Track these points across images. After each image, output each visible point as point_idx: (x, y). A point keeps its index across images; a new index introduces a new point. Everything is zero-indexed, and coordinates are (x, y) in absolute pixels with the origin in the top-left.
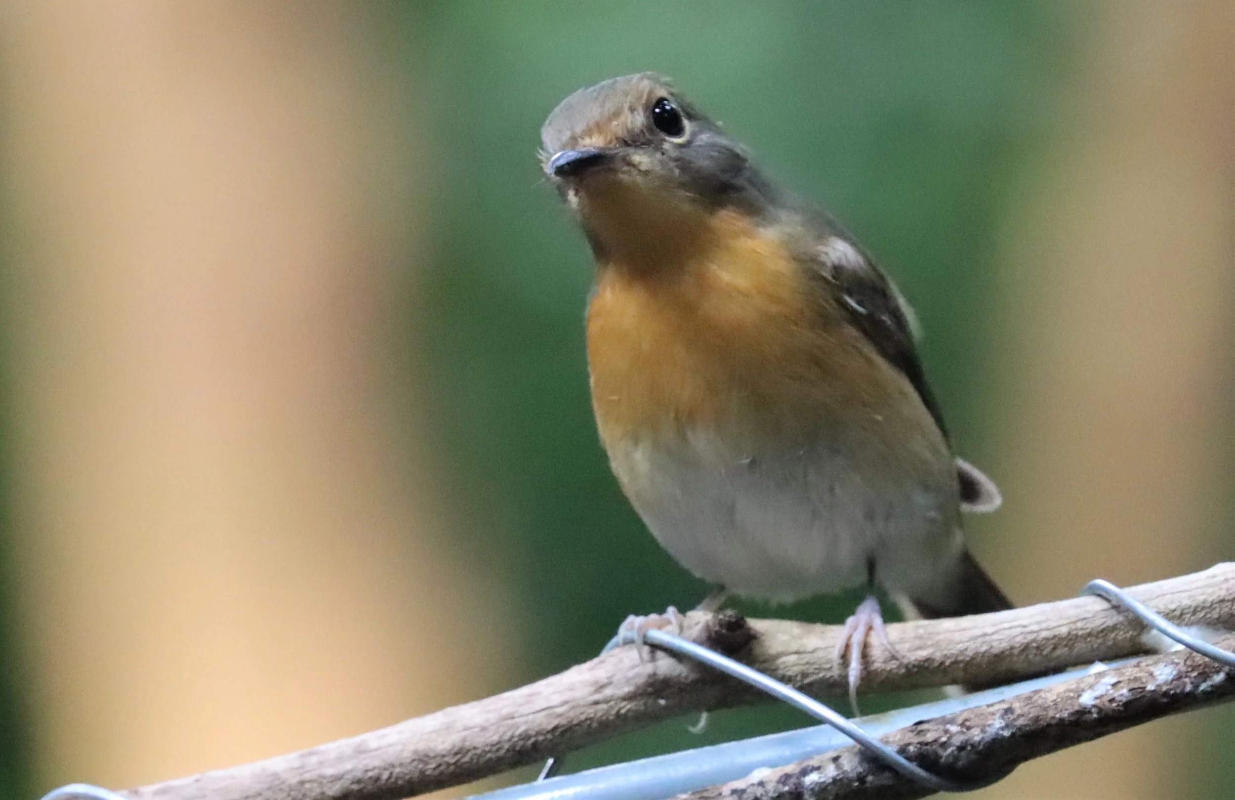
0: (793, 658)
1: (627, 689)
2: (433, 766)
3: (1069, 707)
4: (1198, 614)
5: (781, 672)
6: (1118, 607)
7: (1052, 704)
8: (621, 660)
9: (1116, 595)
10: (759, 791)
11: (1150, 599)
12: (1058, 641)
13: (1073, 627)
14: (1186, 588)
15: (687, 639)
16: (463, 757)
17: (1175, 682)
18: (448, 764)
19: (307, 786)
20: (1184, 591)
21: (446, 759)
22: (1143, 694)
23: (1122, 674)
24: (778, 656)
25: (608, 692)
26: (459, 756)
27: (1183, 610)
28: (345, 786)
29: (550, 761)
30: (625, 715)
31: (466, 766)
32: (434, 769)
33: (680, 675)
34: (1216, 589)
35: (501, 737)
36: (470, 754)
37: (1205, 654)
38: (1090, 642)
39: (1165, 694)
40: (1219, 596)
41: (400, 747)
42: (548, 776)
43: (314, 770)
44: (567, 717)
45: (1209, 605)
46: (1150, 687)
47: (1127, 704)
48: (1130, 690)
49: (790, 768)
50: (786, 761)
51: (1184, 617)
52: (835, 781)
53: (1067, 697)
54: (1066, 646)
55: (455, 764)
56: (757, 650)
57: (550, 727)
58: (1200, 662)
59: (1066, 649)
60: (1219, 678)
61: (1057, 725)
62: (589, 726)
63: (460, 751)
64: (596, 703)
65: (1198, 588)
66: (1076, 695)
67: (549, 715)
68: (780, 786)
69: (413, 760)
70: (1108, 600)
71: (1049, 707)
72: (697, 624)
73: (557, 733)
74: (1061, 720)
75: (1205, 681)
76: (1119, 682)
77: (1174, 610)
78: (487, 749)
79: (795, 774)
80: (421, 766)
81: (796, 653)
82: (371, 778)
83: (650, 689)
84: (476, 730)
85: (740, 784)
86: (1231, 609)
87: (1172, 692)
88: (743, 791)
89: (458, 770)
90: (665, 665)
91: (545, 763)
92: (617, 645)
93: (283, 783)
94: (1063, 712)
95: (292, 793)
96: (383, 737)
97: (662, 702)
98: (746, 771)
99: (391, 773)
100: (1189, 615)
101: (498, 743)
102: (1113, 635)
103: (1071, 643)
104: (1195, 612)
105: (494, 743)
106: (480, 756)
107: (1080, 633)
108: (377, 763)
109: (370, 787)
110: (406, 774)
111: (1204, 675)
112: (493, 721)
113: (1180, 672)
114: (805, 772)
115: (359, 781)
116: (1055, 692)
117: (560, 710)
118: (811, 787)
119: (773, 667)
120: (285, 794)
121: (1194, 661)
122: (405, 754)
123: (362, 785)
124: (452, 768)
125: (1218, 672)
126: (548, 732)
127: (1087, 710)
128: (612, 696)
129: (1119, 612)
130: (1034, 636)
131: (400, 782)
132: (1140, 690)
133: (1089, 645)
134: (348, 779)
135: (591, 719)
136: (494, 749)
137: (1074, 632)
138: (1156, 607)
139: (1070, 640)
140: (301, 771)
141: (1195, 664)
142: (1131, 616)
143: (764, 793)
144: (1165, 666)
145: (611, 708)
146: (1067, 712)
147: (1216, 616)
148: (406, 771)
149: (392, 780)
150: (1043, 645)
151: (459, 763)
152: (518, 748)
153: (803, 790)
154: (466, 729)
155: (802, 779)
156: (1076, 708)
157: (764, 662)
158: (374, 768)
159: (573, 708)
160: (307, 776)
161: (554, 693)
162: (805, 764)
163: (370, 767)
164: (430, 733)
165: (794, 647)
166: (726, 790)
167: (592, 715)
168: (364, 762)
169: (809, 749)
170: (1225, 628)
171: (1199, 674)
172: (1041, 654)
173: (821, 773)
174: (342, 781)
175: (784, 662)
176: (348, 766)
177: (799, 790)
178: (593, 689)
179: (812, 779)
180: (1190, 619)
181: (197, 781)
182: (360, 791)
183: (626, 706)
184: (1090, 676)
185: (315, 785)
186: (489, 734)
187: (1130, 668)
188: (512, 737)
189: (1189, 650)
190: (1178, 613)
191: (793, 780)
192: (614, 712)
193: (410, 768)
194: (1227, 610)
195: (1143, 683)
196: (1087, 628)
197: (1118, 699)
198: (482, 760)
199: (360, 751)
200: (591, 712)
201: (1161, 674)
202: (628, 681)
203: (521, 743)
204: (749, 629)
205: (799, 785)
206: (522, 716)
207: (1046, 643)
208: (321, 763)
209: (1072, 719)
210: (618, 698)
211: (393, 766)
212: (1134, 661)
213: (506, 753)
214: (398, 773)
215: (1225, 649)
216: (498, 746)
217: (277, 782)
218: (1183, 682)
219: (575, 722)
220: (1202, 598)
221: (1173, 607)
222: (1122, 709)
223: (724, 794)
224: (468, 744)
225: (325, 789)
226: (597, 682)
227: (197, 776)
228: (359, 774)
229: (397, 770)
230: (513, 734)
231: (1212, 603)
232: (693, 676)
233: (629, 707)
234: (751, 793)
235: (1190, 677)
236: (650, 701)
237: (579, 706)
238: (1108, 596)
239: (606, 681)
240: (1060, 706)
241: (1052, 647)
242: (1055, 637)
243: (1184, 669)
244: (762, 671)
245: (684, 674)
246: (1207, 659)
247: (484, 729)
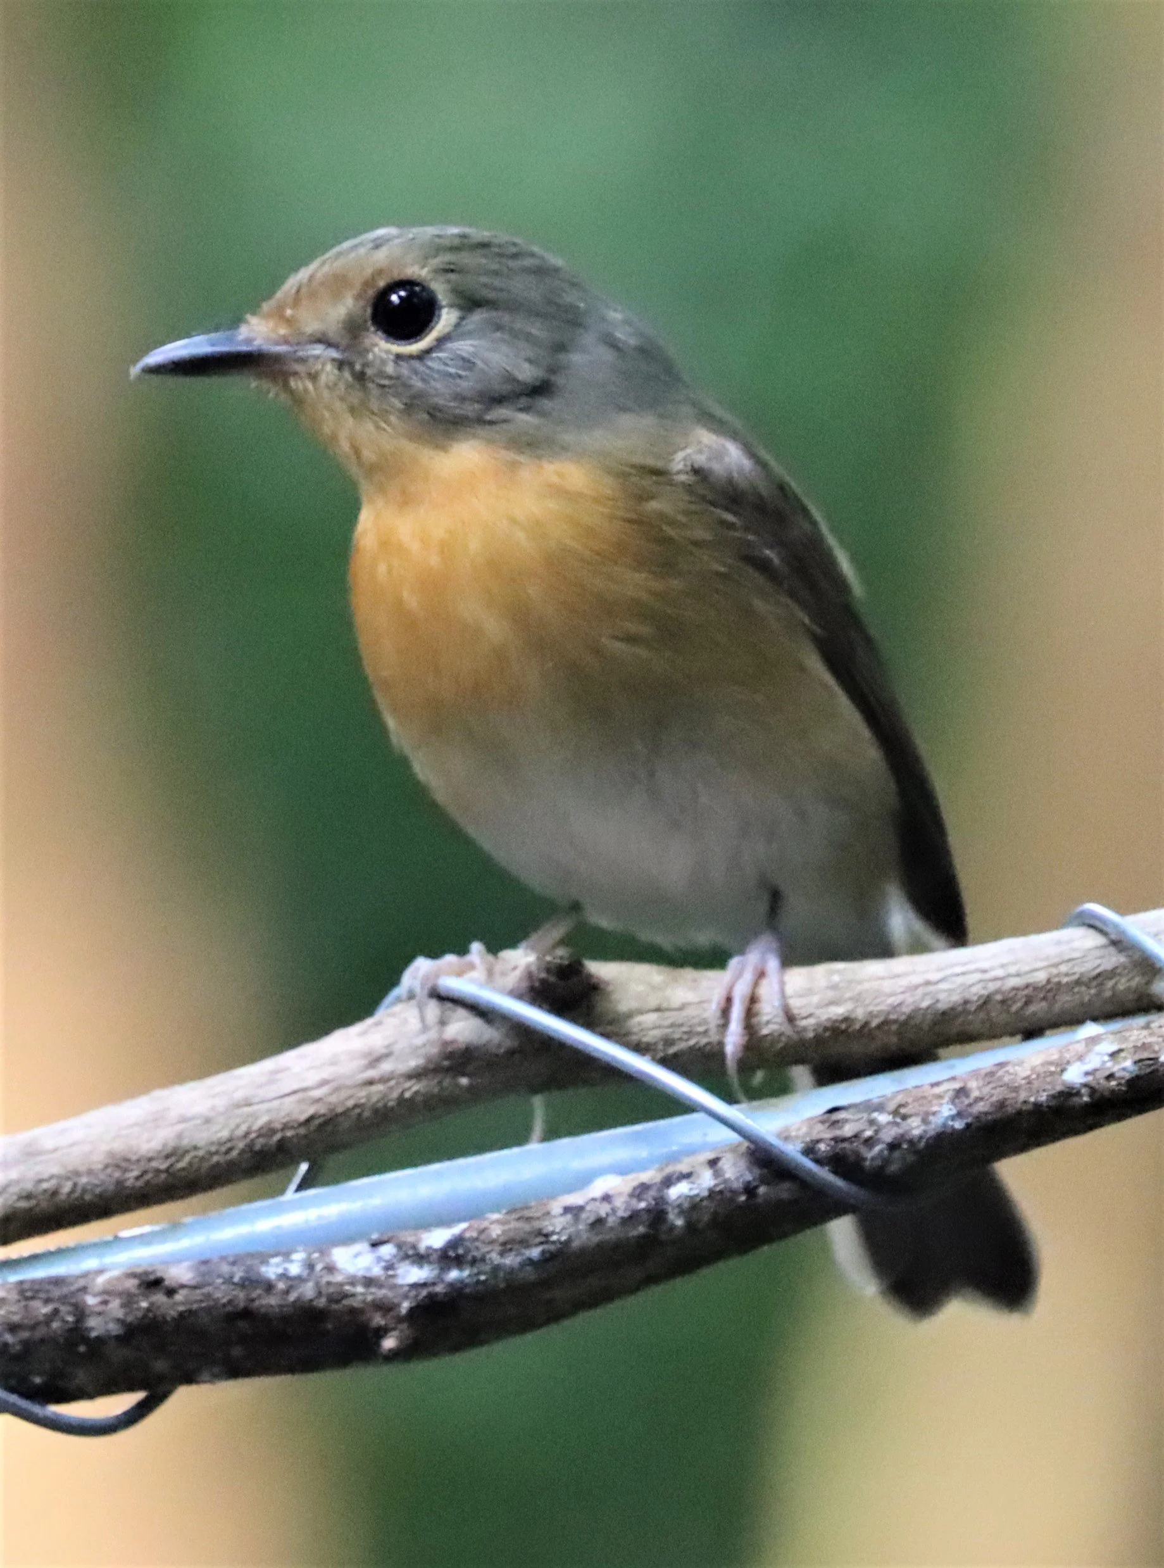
0: (650, 1019)
1: (413, 1063)
2: (136, 1173)
3: (1048, 1086)
5: (634, 1038)
6: (1119, 943)
7: (1023, 1082)
8: (405, 1021)
9: (1116, 926)
10: (604, 1210)
12: (1033, 993)
13: (1054, 971)
15: (495, 989)
16: (178, 1161)
18: (158, 1171)
21: (154, 1164)
22: (1155, 1067)
23: (1126, 1039)
24: (630, 1015)
25: (386, 1067)
26: (173, 1159)
28: (10, 1202)
29: (304, 1167)
30: (411, 1100)
31: (183, 1174)
32: (137, 1178)
33: (489, 1041)
35: (233, 1131)
36: (187, 1159)
38: (1078, 993)
41: (87, 1148)
42: (301, 1187)
44: (329, 1103)
47: (1132, 1083)
48: (1136, 1062)
49: (649, 1176)
50: (642, 1166)
52: (712, 1193)
53: (1045, 1072)
54: (1044, 998)
55: (167, 1170)
56: (601, 1006)
57: (303, 1117)
59: (1044, 1004)
61: (1030, 1113)
62: (359, 1115)
63: (174, 1153)
64: (371, 1082)
66: (1059, 1069)
67: (300, 1101)
68: (634, 1201)
69: (106, 1166)
70: (1104, 933)
71: (1019, 1086)
72: (515, 968)
73: (312, 1125)
74: (1037, 1106)
76: (1120, 1051)
78: (213, 1149)
79: (655, 1184)
80: (117, 1174)
81: (658, 1010)
82: (45, 1191)
83: (446, 1063)
84: (199, 1122)
85: (575, 1199)
88: (581, 1208)
89: (170, 1180)
90: (463, 1028)
91: (297, 1169)
92: (399, 1000)
94: (1040, 1092)
96: (63, 1132)
97: (464, 1081)
98: (585, 1180)
99: (75, 1185)
101: (230, 1140)
103: (1050, 995)
105: (224, 1140)
106: (202, 1159)
107: (1065, 980)
108: (55, 1170)
109: (44, 1204)
110: (97, 1186)
112: (221, 1109)
114: (668, 1182)
115: (29, 1197)
116: (1027, 1066)
117: (317, 1093)
118: (679, 1202)
119: (623, 1032)
122: (95, 1158)
123: (33, 1202)
124: (163, 1176)
126: (301, 1125)
127: (1074, 1091)
128: (392, 1072)
129: (1120, 951)
130: (998, 984)
131: (88, 1197)
132: (1151, 1062)
133: (1077, 998)
134: (13, 1194)
135: (362, 1106)
136: (223, 1149)
137: (1056, 980)
139: (1049, 991)
142: (1136, 957)
143: (610, 1211)
145: (391, 1088)
146: (1046, 1094)
148: (96, 1182)
149: (77, 1195)
150: (1011, 999)
151: (172, 1171)
152: (257, 1147)
153: (665, 1207)
154: (183, 1120)
155: (665, 1191)
156: (1059, 1088)
157: (611, 1023)
158: (51, 1177)
159: (337, 1089)
161: (312, 1068)
162: (669, 1170)
163: (46, 1176)
164: (128, 1126)
165: (653, 1002)
166: (556, 1207)
167: (363, 1101)
168: (38, 1168)
169: (675, 1148)
172: (1008, 1012)
173: (693, 1183)
175: (639, 1024)
176: (14, 1174)
177: (660, 1208)
178: (364, 1062)
179: (679, 1191)
182: (31, 1209)
183: (415, 1087)
184: (1078, 1042)
186: (214, 1128)
187: (1135, 1030)
188: (247, 1134)
191: (652, 1193)
192: (395, 1095)
193: (102, 1176)
195: (1156, 1052)
196: (1074, 972)
197: (1119, 1075)
198: (206, 1165)
199: (30, 1153)
200: (362, 1095)
202: (415, 1050)
203: (261, 1141)
204: (590, 976)
205: (661, 1200)
206: (262, 1102)
207: (1014, 994)
209: (1053, 1103)
210: (401, 1075)
211: (77, 1174)
212: (1140, 1020)
213: (240, 1154)
214: (87, 1183)
216: (229, 1145)
219: (340, 1110)
222: (1123, 1088)
223: (552, 1212)
224: (185, 1142)
226: (370, 1054)
228: (29, 1186)
229: (84, 1180)
230: (249, 1127)
232: (509, 1043)
233: (415, 1088)
234: (591, 1211)
236: (447, 1082)
237: (342, 1086)
238: (1105, 928)
239: (384, 1051)
240: (1036, 1084)
241: (1024, 1000)
242: (1027, 986)
244: (606, 1036)
245: (495, 1042)
247: (208, 1121)
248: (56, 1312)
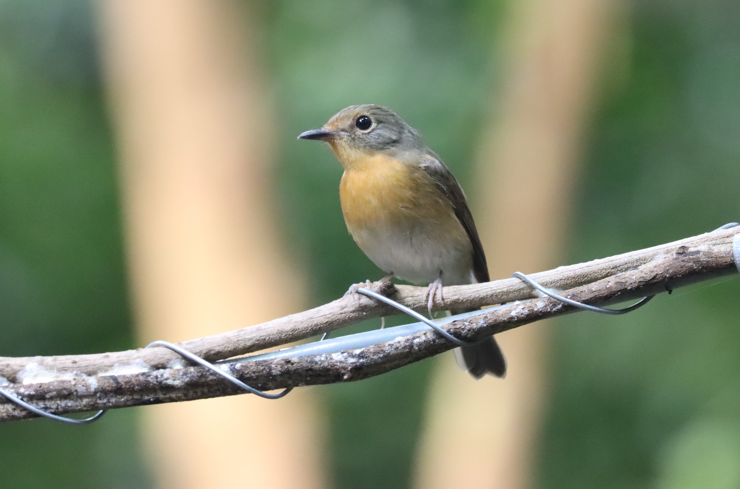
0: (410, 299)
1: (352, 309)
2: (284, 335)
3: (507, 316)
4: (552, 284)
5: (406, 303)
6: (524, 281)
7: (501, 315)
8: (350, 299)
9: (524, 277)
10: (398, 345)
11: (536, 279)
12: (503, 293)
13: (509, 288)
14: (548, 275)
15: (372, 291)
16: (295, 332)
17: (544, 308)
18: (290, 335)
19: (240, 342)
20: (548, 276)
21: (289, 333)
22: (533, 312)
23: (526, 305)
24: (405, 298)
25: (345, 310)
26: (293, 332)
27: (547, 283)
28: (253, 342)
29: (325, 334)
30: (351, 318)
31: (296, 335)
32: (285, 336)
33: (371, 304)
34: (559, 275)
35: (308, 325)
36: (297, 331)
37: (555, 298)
38: (514, 293)
39: (541, 312)
40: (560, 278)
41: (272, 329)
42: (324, 339)
43: (242, 336)
44: (331, 319)
45: (556, 281)
46: (536, 309)
47: (527, 315)
48: (528, 311)
49: (409, 337)
50: (408, 335)
51: (548, 285)
52: (425, 341)
53: (506, 313)
54: (506, 295)
55: (292, 334)
56: (398, 296)
57: (325, 322)
58: (553, 301)
59: (506, 296)
60: (560, 306)
61: (502, 322)
62: (339, 321)
63: (294, 330)
64: (342, 314)
65: (552, 275)
66: (509, 312)
67: (325, 318)
68: (406, 343)
69: (277, 333)
70: (521, 279)
71: (500, 316)
72: (377, 286)
73: (328, 324)
74: (504, 321)
75: (555, 307)
76: (524, 308)
77: (544, 283)
78: (303, 329)
79: (411, 339)
80: (280, 335)
81: (412, 297)
82: (262, 339)
83: (360, 309)
84: (300, 323)
85: (391, 342)
86: (564, 282)
87: (543, 311)
88: (393, 345)
89: (293, 337)
90: (364, 301)
91: (324, 334)
92: (348, 294)
93: (232, 341)
94: (505, 318)
95: (235, 344)
96: (267, 325)
97: (364, 313)
98: (394, 338)
99: (269, 338)
100: (549, 285)
101: (307, 327)
102: (522, 291)
103: (508, 294)
104: (551, 283)
107: (511, 290)
108: (265, 334)
111: (555, 305)
112: (305, 320)
113: (546, 304)
114: (414, 338)
115: (258, 340)
116: (502, 311)
117: (328, 316)
118: (417, 343)
119: (404, 302)
120: (232, 345)
121: (551, 300)
122: (274, 331)
123: (259, 342)
124: (291, 336)
125: (559, 304)
126: (324, 323)
127: (513, 318)
128: (347, 311)
129: (525, 283)
130: (495, 291)
131: (273, 341)
133: (514, 295)
134: (254, 340)
135: (339, 319)
136: (306, 329)
137: (509, 290)
138: (537, 282)
139: (508, 293)
140: (238, 336)
141: (551, 301)
142: (529, 285)
143: (400, 346)
144: (541, 302)
145: (347, 315)
146: (506, 318)
147: (559, 285)
148: (275, 337)
149: (270, 340)
151: (293, 334)
152: (314, 329)
153: (413, 345)
154: (296, 322)
155: (413, 341)
156: (510, 317)
157: (400, 299)
158: (264, 336)
159: (333, 315)
160: (240, 338)
161: (327, 310)
162: (414, 336)
163: (262, 335)
164: (283, 324)
165: (411, 294)
166: (387, 345)
168: (260, 334)
169: (416, 330)
170: (562, 289)
171: (553, 305)
172: (497, 298)
173: (420, 339)
174: (252, 340)
175: (407, 300)
176: (254, 335)
178: (340, 308)
179: (417, 341)
180: (549, 286)
181: (202, 340)
182: (258, 344)
183: (353, 315)
184: (514, 306)
185: (243, 341)
186: (304, 324)
187: (528, 303)
188: (311, 326)
189: (549, 297)
190: (545, 284)
191: (410, 341)
192: (347, 317)
194: (562, 283)
195: (533, 308)
196: (514, 289)
197: (524, 313)
198: (301, 333)
199: (259, 330)
200: (339, 317)
201: (539, 305)
202: (352, 306)
203: (315, 327)
204: (395, 288)
205: (412, 343)
206: (315, 318)
207: (499, 294)
208: (245, 334)
209: (508, 320)
210: (349, 312)
211: (270, 335)
212: (530, 300)
213: (309, 331)
214: (272, 337)
215: (562, 296)
217: (229, 341)
218: (547, 308)
219: (334, 320)
220: (554, 278)
221: (544, 281)
222: (525, 317)
223: (386, 346)
224: (296, 328)
225: (246, 343)
226: (341, 306)
227: (201, 338)
228: (258, 338)
229: (272, 336)
230: (312, 324)
231: (557, 280)
232: (375, 304)
233: (352, 315)
234: (395, 345)
235: (549, 306)
236: (360, 313)
237: (335, 314)
238: (521, 277)
239: (345, 306)
240: (504, 316)
241: (501, 295)
242: (502, 292)
243: (547, 303)
244: (399, 303)
245: (372, 304)
246: (555, 300)
247: (302, 322)
248: (265, 368)
